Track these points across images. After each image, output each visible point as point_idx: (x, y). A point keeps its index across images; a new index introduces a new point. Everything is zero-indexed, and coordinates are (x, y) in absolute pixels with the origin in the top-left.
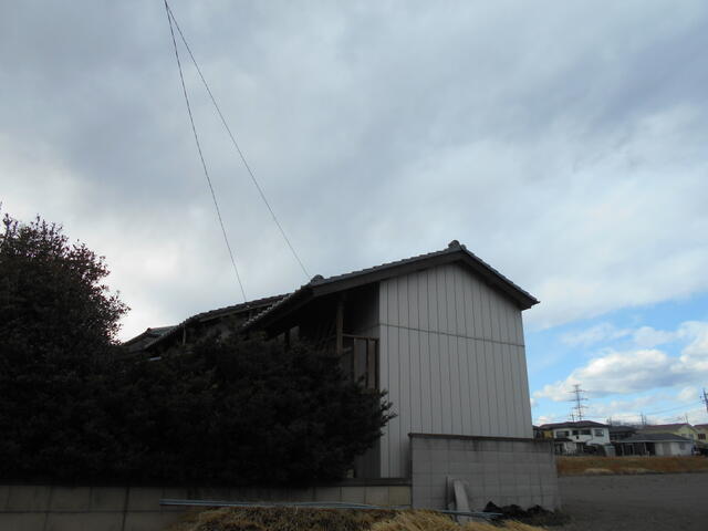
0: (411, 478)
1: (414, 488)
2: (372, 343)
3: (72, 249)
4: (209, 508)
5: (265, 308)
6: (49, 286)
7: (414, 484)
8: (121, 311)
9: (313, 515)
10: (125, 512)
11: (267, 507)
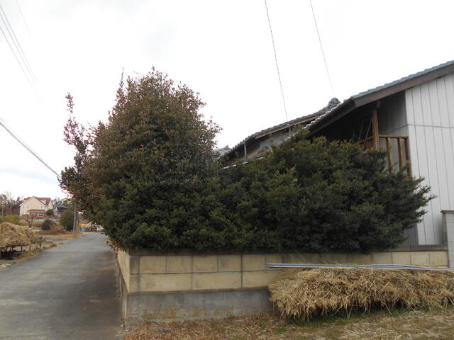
0: (447, 245)
1: (450, 252)
2: (402, 141)
3: (177, 89)
4: (304, 269)
5: (309, 122)
6: (170, 114)
7: (449, 249)
8: (216, 131)
9: (384, 275)
10: (242, 272)
11: (348, 268)
